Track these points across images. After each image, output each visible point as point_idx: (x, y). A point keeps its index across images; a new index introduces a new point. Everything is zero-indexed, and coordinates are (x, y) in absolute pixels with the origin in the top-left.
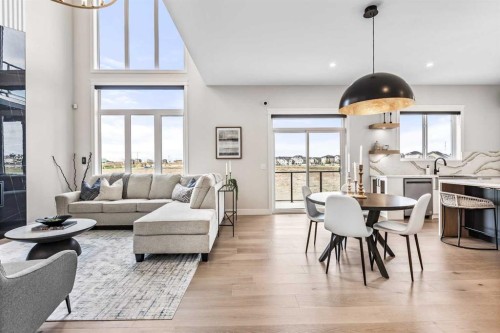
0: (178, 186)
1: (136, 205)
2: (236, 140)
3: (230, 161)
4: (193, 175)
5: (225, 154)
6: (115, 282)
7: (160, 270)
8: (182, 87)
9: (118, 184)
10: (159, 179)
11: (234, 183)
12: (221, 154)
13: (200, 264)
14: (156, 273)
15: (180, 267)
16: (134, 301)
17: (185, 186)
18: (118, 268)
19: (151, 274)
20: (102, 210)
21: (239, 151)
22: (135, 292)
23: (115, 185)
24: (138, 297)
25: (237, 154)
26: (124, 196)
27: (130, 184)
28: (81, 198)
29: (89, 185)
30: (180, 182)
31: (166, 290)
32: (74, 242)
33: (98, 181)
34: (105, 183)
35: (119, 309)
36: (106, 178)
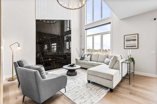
0: (107, 59)
1: (93, 63)
2: (135, 40)
3: (130, 50)
4: (113, 55)
5: (129, 47)
6: (79, 87)
7: (93, 89)
8: (110, 23)
9: (89, 56)
10: (101, 56)
11: (132, 60)
12: (127, 47)
13: (108, 92)
14: (91, 89)
15: (100, 90)
16: (80, 97)
17: (109, 59)
18: (82, 83)
19: (90, 89)
20: (84, 64)
21: (137, 45)
22: (82, 94)
23: (88, 57)
24: (82, 96)
25: (136, 46)
26: (91, 60)
27: (92, 57)
28: (81, 60)
29: (83, 56)
30: (108, 57)
31: (92, 98)
32: (75, 71)
33: (85, 55)
34: (86, 56)
35: (76, 98)
36: (86, 54)
